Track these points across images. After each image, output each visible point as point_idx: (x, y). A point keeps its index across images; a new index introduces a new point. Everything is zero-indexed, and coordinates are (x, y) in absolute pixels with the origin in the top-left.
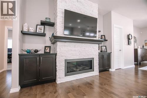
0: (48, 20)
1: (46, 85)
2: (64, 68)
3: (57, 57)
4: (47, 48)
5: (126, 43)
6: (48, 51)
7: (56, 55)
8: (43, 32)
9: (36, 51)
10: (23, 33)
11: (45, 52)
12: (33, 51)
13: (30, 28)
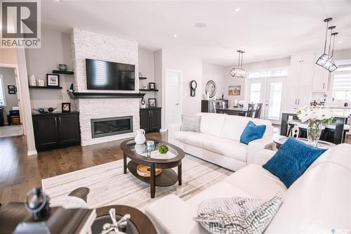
0: (63, 68)
1: (68, 149)
2: (90, 129)
3: (81, 116)
4: (65, 106)
5: (186, 94)
6: (67, 108)
7: (78, 113)
8: (57, 85)
9: (51, 110)
10: (31, 87)
11: (63, 111)
12: (47, 110)
13: (40, 81)
